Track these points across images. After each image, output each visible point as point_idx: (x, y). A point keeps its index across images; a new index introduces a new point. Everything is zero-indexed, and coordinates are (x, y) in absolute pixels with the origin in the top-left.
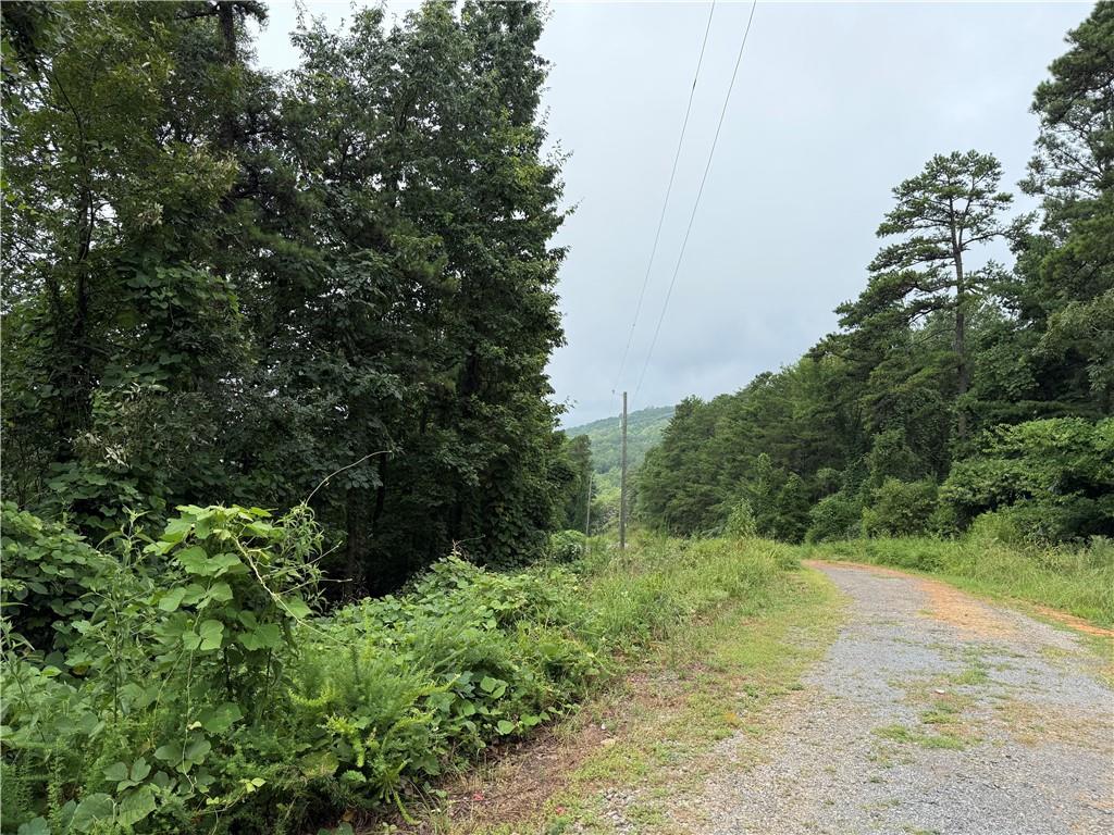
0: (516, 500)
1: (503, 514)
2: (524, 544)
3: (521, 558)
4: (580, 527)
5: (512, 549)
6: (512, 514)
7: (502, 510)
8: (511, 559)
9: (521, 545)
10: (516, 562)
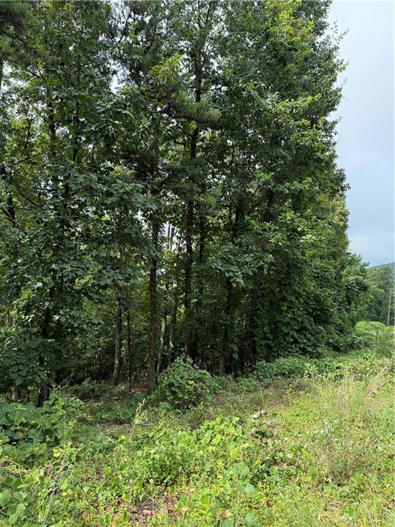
0: (297, 302)
1: (286, 312)
2: (305, 336)
3: (302, 346)
4: (383, 320)
5: (294, 338)
6: (293, 312)
7: (285, 308)
8: (293, 346)
9: (302, 336)
10: (298, 349)
